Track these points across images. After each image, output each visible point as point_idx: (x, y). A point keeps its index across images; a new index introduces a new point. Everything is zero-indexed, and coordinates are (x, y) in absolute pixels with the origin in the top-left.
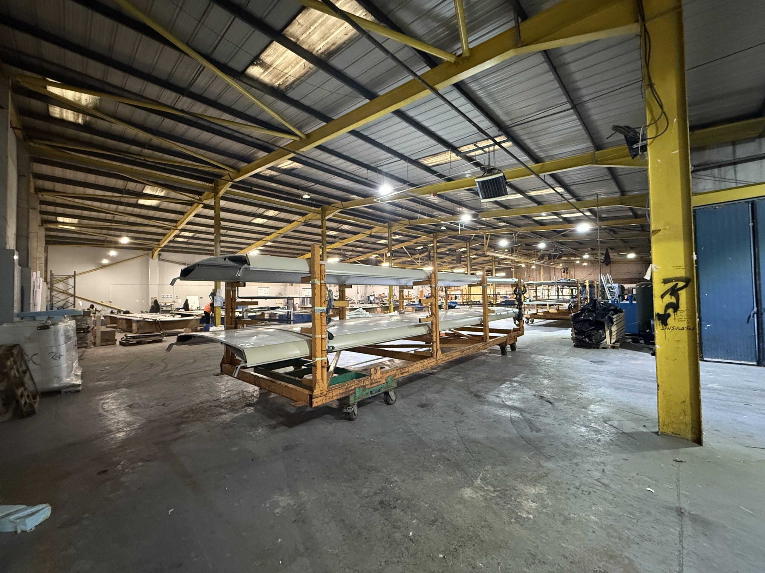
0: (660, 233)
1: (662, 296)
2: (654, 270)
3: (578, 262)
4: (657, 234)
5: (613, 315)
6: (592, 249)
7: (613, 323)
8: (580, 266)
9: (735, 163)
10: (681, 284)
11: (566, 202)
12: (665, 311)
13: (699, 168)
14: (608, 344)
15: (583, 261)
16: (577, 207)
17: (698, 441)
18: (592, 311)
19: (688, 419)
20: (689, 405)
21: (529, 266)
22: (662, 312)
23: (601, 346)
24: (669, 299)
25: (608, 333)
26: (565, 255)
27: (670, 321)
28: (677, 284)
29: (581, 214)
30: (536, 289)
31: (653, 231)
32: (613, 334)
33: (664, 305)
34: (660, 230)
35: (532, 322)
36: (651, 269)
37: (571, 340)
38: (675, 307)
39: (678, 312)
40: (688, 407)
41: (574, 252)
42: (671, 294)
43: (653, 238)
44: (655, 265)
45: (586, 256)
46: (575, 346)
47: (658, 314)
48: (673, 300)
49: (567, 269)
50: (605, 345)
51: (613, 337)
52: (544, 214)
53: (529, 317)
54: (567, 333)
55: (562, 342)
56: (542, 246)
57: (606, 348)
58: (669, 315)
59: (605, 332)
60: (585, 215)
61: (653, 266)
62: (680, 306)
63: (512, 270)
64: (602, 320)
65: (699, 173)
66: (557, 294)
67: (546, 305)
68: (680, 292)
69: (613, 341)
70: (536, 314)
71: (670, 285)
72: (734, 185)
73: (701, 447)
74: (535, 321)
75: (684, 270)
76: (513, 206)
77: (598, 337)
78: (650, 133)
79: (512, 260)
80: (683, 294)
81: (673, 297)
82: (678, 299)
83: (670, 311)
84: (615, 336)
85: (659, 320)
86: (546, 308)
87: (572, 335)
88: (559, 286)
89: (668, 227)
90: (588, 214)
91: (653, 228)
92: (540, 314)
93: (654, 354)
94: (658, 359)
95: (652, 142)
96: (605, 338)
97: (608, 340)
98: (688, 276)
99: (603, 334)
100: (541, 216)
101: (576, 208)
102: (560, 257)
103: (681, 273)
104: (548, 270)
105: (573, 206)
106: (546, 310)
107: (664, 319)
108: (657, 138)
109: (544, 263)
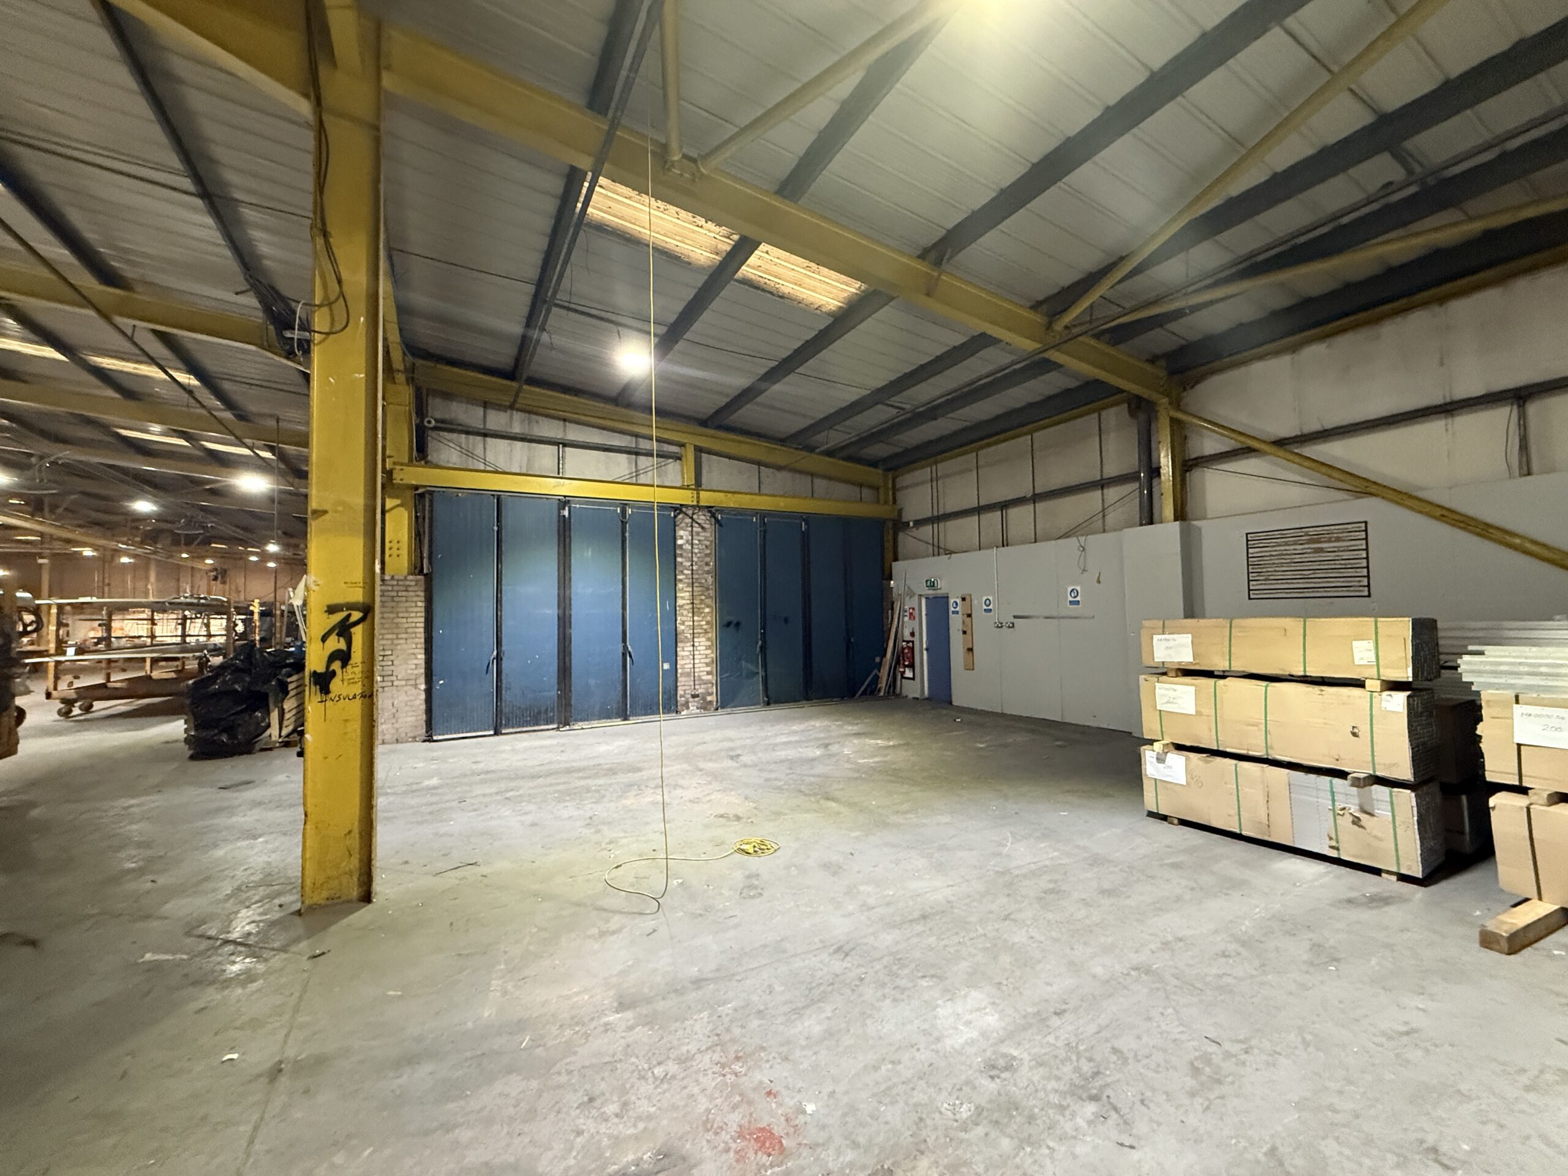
0: (327, 517)
1: (324, 639)
2: (313, 587)
3: (254, 558)
4: (321, 519)
5: (290, 676)
6: (285, 533)
7: (287, 693)
8: (260, 567)
9: (485, 434)
10: (356, 615)
11: (204, 412)
12: (328, 667)
13: (443, 425)
14: (274, 738)
15: (265, 557)
16: (238, 433)
17: (367, 898)
18: (243, 671)
19: (355, 862)
20: (357, 836)
21: (107, 558)
22: (321, 669)
23: (258, 747)
24: (336, 643)
25: (275, 716)
26: (221, 539)
27: (335, 686)
28: (349, 616)
29: (245, 451)
30: (110, 620)
31: (315, 512)
32: (287, 716)
33: (327, 653)
34: (325, 512)
35: (88, 709)
36: (306, 586)
37: (183, 744)
38: (343, 657)
39: (349, 667)
40: (355, 842)
41: (240, 534)
42: (339, 635)
43: (314, 526)
44: (313, 578)
45: (273, 548)
46: (192, 758)
47: (315, 672)
48: (342, 645)
49: (224, 573)
50: (266, 743)
51: (285, 723)
52: (156, 428)
53: (74, 696)
54: (176, 728)
55: (158, 754)
56: (144, 506)
57: (270, 749)
58: (333, 674)
59: (269, 714)
60: (258, 455)
61: (310, 578)
62: (353, 655)
63: (40, 561)
64: (264, 688)
65: (441, 433)
66: (179, 633)
67: (144, 660)
68: (353, 630)
69: (285, 732)
70: (103, 686)
71: (339, 617)
72: (482, 467)
73: (370, 906)
74: (98, 705)
75: (361, 590)
76: (34, 375)
77: (252, 728)
78: (320, 321)
79: (42, 534)
80: (358, 633)
81: (342, 639)
82: (349, 644)
83: (336, 666)
84: (293, 719)
85: (316, 684)
86: (143, 668)
87: (186, 731)
88: (187, 613)
89: (340, 508)
90: (267, 455)
91: (314, 504)
92: (118, 685)
93: (301, 754)
94: (309, 763)
95: (324, 340)
96: (269, 726)
97: (274, 732)
98: (368, 601)
99: (263, 720)
100: (147, 432)
101: (231, 433)
102: (207, 541)
103: (357, 595)
104: (172, 572)
105: (223, 426)
106: (142, 674)
107: (323, 681)
108: (332, 336)
109: (154, 553)
